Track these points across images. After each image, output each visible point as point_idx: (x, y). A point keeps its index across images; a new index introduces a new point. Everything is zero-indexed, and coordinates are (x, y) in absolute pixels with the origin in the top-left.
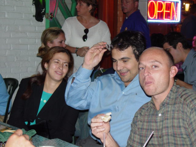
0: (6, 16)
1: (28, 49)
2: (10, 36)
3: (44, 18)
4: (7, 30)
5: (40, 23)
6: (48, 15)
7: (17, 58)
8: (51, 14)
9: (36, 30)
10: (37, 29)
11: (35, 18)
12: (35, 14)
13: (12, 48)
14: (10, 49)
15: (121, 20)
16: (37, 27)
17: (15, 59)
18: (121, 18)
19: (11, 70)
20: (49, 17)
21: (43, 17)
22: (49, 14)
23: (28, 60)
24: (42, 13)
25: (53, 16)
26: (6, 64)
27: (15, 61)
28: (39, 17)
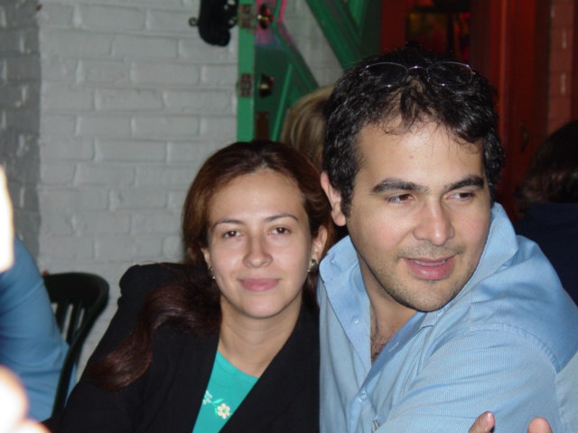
0: (78, 20)
1: (165, 160)
2: (93, 104)
3: (235, 32)
4: (80, 79)
5: (217, 50)
6: (248, 12)
7: (120, 198)
8: (263, 10)
9: (199, 80)
10: (204, 79)
11: (195, 30)
12: (196, 14)
13: (99, 157)
14: (93, 156)
15: (564, 45)
16: (204, 70)
17: (112, 200)
18: (564, 35)
19: (97, 246)
20: (253, 23)
21: (231, 26)
22: (255, 9)
23: (166, 206)
24: (226, 7)
25: (271, 18)
26: (74, 221)
27: (113, 207)
28: (213, 25)
